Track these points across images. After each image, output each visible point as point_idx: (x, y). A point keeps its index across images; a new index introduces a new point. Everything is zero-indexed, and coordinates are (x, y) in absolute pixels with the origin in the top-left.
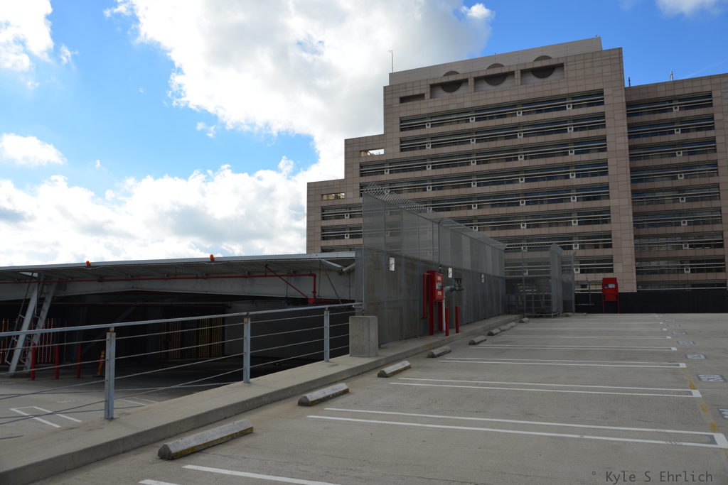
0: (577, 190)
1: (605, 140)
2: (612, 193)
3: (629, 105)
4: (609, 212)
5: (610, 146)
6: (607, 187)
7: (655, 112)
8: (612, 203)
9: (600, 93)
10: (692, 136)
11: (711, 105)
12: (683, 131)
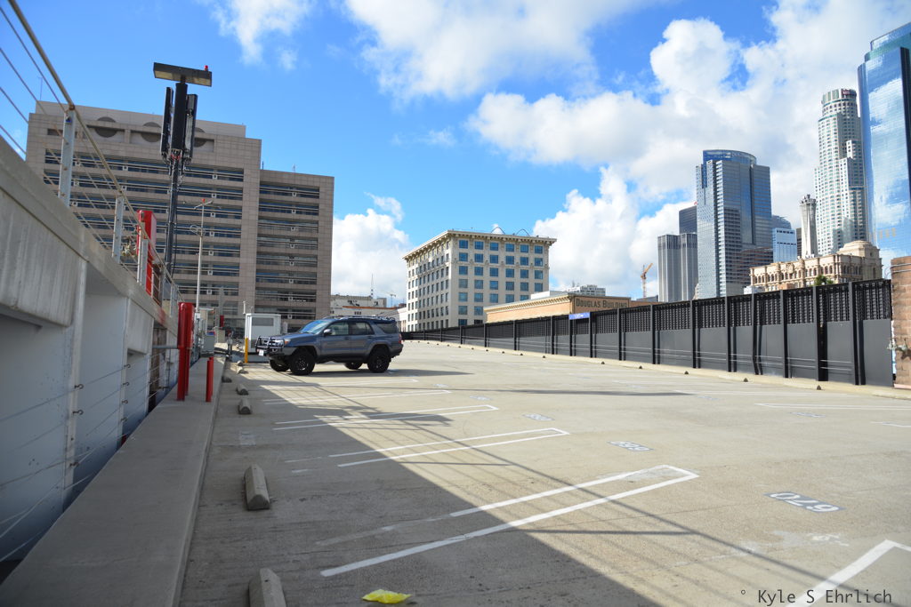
0: (215, 247)
1: (241, 210)
2: (243, 252)
3: (262, 184)
4: (238, 267)
5: (244, 216)
6: (239, 248)
7: (278, 194)
8: (242, 260)
9: (242, 172)
10: (304, 217)
11: (318, 197)
12: (297, 212)
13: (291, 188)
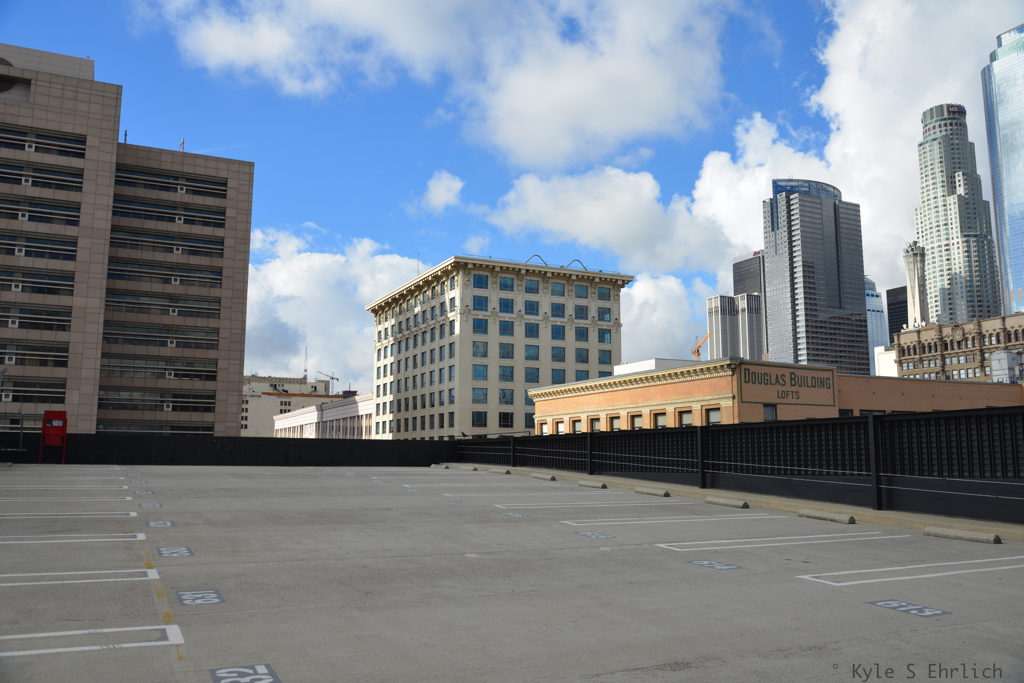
0: (24, 275)
1: (78, 209)
2: (78, 287)
3: (120, 168)
4: (69, 314)
5: (84, 220)
6: (72, 278)
7: (153, 187)
8: (76, 301)
9: (82, 140)
10: (197, 230)
11: (224, 196)
12: (186, 221)
13: (176, 178)
